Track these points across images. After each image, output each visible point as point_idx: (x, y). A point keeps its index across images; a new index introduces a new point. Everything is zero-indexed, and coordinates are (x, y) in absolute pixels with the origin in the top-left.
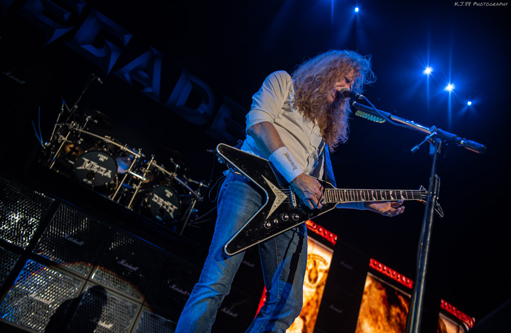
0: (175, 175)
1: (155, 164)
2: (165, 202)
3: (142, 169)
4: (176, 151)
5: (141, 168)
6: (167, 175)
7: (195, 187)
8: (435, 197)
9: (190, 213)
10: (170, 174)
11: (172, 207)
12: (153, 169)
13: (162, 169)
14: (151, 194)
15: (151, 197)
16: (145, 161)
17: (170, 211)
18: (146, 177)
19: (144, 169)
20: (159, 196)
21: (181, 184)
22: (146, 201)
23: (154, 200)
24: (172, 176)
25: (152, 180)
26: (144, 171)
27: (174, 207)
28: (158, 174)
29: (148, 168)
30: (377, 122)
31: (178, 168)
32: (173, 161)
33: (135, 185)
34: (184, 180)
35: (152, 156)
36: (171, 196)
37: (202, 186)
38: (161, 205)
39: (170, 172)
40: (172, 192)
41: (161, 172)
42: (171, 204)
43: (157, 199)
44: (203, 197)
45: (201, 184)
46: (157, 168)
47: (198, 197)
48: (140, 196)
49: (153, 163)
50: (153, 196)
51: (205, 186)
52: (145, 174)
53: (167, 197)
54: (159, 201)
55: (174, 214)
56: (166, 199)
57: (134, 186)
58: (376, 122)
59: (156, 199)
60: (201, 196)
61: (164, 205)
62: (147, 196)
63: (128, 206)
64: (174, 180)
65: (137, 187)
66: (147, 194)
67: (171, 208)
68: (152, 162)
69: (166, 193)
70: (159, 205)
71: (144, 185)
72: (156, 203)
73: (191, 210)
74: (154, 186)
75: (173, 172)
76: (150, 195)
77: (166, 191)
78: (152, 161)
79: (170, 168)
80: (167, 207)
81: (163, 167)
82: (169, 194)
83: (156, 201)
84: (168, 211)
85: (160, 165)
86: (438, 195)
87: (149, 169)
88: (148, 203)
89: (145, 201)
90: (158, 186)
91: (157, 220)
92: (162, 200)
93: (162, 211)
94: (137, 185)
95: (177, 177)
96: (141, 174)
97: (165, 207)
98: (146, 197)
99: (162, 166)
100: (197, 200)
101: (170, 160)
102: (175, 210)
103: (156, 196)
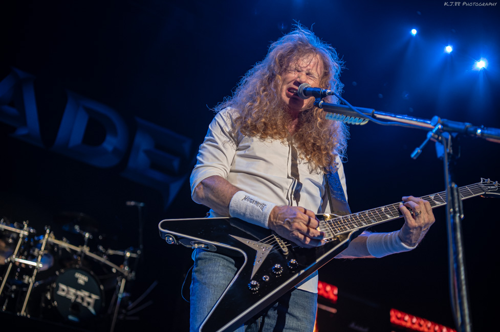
0: (86, 250)
1: (53, 240)
2: (79, 293)
3: (34, 251)
4: (82, 214)
5: (31, 252)
6: (74, 252)
7: (119, 260)
8: (458, 215)
9: (119, 300)
10: (78, 249)
11: (90, 297)
12: (51, 247)
13: (64, 244)
14: (54, 285)
15: (55, 290)
16: (36, 238)
17: (89, 304)
18: (42, 261)
19: (37, 250)
20: (67, 285)
21: (99, 261)
22: (49, 297)
23: (61, 293)
24: (82, 252)
25: (52, 264)
26: (38, 253)
27: (94, 297)
28: (60, 252)
29: (43, 248)
30: (357, 124)
31: (89, 239)
32: (81, 229)
34: (100, 254)
35: (46, 228)
36: (86, 283)
37: (130, 257)
38: (73, 298)
39: (77, 246)
40: (86, 275)
41: (64, 249)
42: (87, 294)
43: (64, 290)
44: (133, 274)
45: (128, 254)
46: (57, 245)
47: (126, 274)
48: (38, 293)
49: (50, 239)
50: (58, 287)
51: (134, 255)
52: (40, 258)
53: (80, 285)
54: (68, 292)
55: (95, 307)
56: (79, 287)
57: (26, 279)
58: (355, 125)
60: (131, 272)
61: (77, 296)
62: (49, 290)
63: (21, 311)
64: (86, 257)
65: (30, 280)
66: (48, 287)
67: (89, 299)
68: (48, 238)
69: (77, 279)
70: (70, 300)
71: (41, 275)
72: (64, 298)
73: (120, 296)
74: (57, 273)
75: (83, 245)
76: (53, 288)
77: (78, 275)
78: (46, 236)
79: (77, 240)
80: (83, 299)
81: (66, 242)
82: (82, 279)
83: (63, 294)
84: (85, 304)
85: (60, 238)
86: (462, 211)
87: (45, 249)
88: (53, 299)
89: (47, 298)
90: (62, 271)
91: (70, 322)
92: (72, 291)
93: (76, 307)
94: (31, 276)
95: (91, 251)
96: (33, 258)
97: (79, 300)
98: (46, 291)
99: (64, 239)
100: (126, 278)
101: (74, 228)
102: (96, 301)
103: (63, 286)
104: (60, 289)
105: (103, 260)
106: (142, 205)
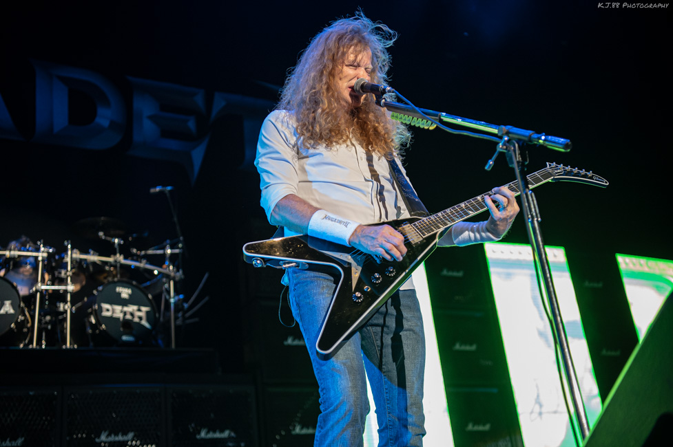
0: (120, 258)
1: (77, 255)
2: (126, 309)
3: (60, 273)
4: (102, 218)
5: (56, 273)
6: (106, 263)
7: (158, 261)
9: (172, 306)
10: (111, 259)
11: (139, 310)
12: (79, 265)
13: (93, 258)
14: (96, 307)
15: (97, 314)
16: (57, 257)
17: (140, 318)
18: (73, 282)
19: (63, 272)
20: (111, 303)
21: (137, 268)
22: (93, 321)
23: (105, 314)
24: (116, 261)
25: (84, 283)
26: (66, 274)
27: (144, 309)
28: (91, 268)
29: (69, 268)
31: (119, 244)
32: (105, 235)
33: (62, 305)
34: (137, 258)
35: (66, 243)
36: (130, 295)
38: (121, 316)
39: (109, 256)
40: (129, 288)
41: (94, 263)
42: (135, 308)
44: (181, 272)
45: (169, 251)
46: (85, 260)
47: (172, 274)
48: (79, 318)
49: (74, 256)
50: (100, 309)
51: (177, 251)
52: (69, 279)
53: (124, 299)
54: (113, 311)
55: (148, 320)
56: (124, 303)
57: (61, 307)
59: (108, 310)
60: (178, 271)
61: (125, 313)
62: (91, 313)
63: (66, 344)
64: (122, 266)
65: (66, 307)
66: (90, 310)
67: (139, 313)
68: (72, 255)
69: (119, 294)
70: (118, 319)
71: (76, 297)
72: (111, 318)
73: (172, 300)
74: (95, 292)
75: (115, 254)
76: (95, 310)
77: (119, 289)
78: (69, 252)
79: (107, 250)
80: (132, 314)
81: (93, 255)
82: (125, 292)
83: (108, 314)
84: (136, 320)
85: (87, 253)
87: (72, 269)
88: (99, 323)
89: (91, 323)
90: (100, 288)
91: (126, 343)
92: (118, 308)
93: (127, 325)
94: (66, 302)
95: (125, 258)
96: (62, 281)
97: (128, 317)
98: (89, 315)
99: (92, 252)
100: (174, 279)
101: (98, 236)
102: (147, 313)
103: (106, 306)
104: (104, 310)
105: (143, 264)
106: (169, 188)
